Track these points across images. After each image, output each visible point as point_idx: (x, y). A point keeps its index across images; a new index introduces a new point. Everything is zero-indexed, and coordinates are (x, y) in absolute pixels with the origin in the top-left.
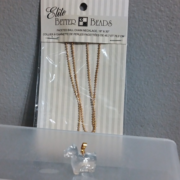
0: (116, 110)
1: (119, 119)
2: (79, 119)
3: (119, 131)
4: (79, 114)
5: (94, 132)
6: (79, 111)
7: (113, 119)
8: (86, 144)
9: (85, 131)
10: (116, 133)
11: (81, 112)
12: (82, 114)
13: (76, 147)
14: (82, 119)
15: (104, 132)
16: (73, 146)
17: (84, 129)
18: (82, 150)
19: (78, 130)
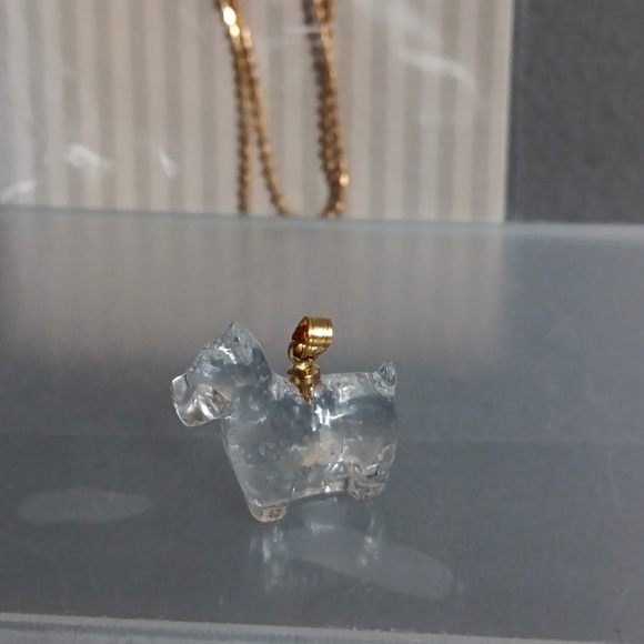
0: (464, 74)
1: (482, 128)
2: (243, 140)
3: (479, 204)
4: (240, 109)
5: (339, 213)
6: (239, 95)
7: (447, 136)
8: (325, 323)
9: (282, 212)
10: (461, 214)
11: (253, 98)
12: (256, 114)
13: (256, 352)
14: (261, 143)
15: (394, 211)
16: (233, 344)
17: (275, 199)
18: (302, 367)
19: (243, 207)
